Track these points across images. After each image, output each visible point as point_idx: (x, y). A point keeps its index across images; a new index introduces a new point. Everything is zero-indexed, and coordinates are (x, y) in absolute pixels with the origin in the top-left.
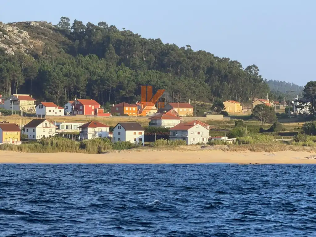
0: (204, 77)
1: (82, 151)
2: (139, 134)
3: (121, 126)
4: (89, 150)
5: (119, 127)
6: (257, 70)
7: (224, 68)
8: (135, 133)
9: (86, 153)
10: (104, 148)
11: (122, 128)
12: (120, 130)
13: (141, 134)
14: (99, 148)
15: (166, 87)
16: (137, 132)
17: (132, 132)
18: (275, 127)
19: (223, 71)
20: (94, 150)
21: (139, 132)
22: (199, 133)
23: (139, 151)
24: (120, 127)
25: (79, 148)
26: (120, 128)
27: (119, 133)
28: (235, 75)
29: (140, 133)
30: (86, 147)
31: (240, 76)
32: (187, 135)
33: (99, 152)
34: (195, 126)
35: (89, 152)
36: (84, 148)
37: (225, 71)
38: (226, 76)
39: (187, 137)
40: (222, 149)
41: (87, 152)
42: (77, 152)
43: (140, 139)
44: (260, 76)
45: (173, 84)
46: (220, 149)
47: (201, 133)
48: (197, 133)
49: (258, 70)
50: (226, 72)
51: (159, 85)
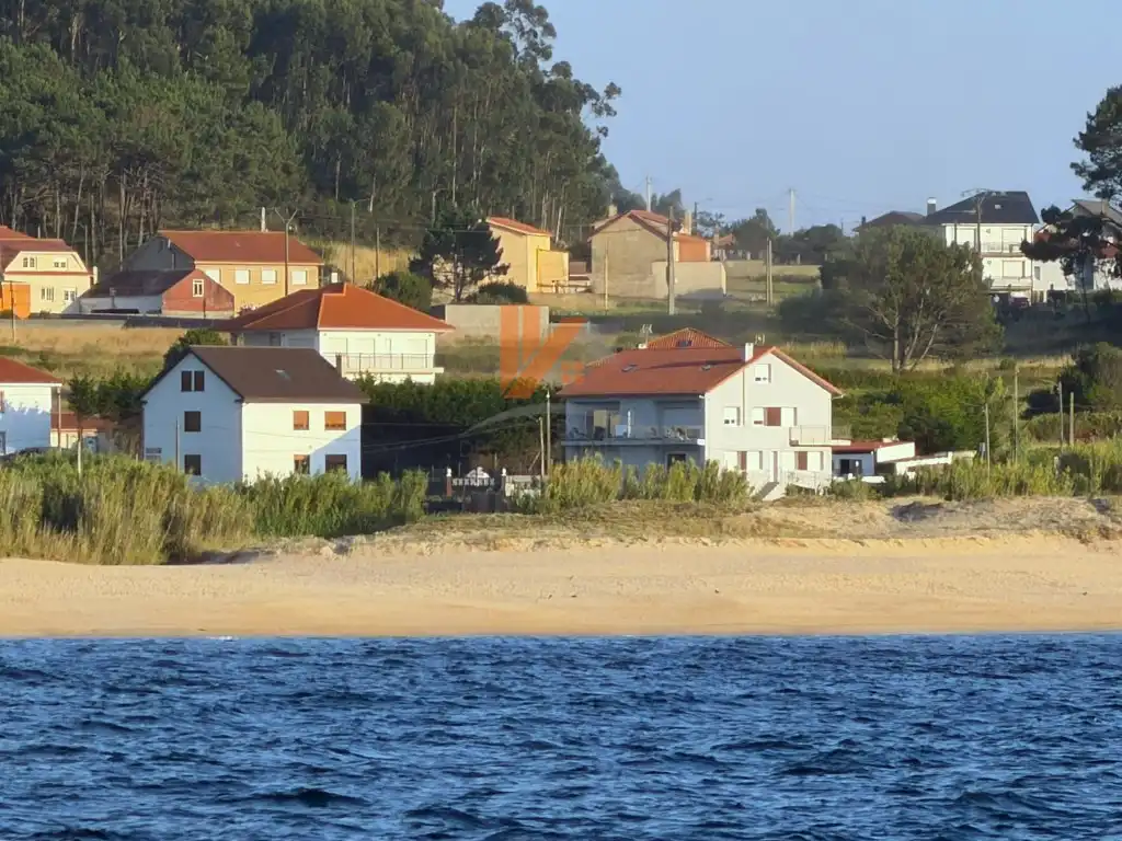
0: (243, 69)
1: (63, 543)
2: (328, 426)
3: (199, 367)
4: (111, 534)
5: (186, 376)
6: (539, 30)
7: (365, 17)
8: (301, 423)
9: (87, 560)
10: (207, 527)
11: (209, 379)
12: (193, 400)
13: (343, 426)
14: (172, 523)
15: (74, 129)
16: (317, 411)
17: (284, 411)
18: (1092, 379)
19: (363, 36)
20: (141, 542)
21: (328, 415)
22: (773, 417)
23: (492, 544)
24: (200, 376)
25: (40, 525)
26: (200, 387)
27: (192, 422)
28: (438, 59)
29: (335, 422)
30: (91, 521)
31: (472, 64)
32: (698, 434)
33: (176, 555)
34: (748, 370)
35: (107, 550)
36: (74, 528)
37: (370, 32)
38: (382, 64)
39: (700, 442)
40: (1063, 530)
41: (97, 554)
42: (25, 553)
43: (335, 462)
44: (563, 69)
45: (109, 114)
46: (1049, 523)
47: (786, 417)
48: (760, 416)
49: (549, 30)
50: (380, 42)
51: (24, 120)
